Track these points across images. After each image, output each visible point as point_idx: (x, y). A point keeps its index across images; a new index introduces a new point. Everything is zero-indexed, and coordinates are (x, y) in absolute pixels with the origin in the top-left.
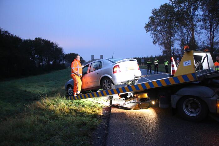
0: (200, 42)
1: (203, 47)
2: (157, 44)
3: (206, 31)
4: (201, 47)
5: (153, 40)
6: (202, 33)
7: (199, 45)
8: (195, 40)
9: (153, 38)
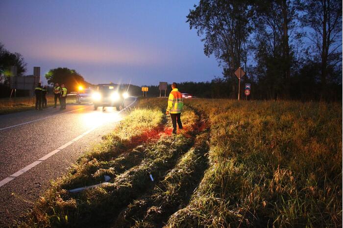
0: (300, 49)
1: (304, 62)
2: (213, 56)
3: (312, 30)
4: (301, 63)
5: (204, 47)
6: (305, 35)
7: (297, 57)
8: (289, 45)
9: (204, 42)
